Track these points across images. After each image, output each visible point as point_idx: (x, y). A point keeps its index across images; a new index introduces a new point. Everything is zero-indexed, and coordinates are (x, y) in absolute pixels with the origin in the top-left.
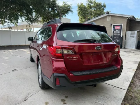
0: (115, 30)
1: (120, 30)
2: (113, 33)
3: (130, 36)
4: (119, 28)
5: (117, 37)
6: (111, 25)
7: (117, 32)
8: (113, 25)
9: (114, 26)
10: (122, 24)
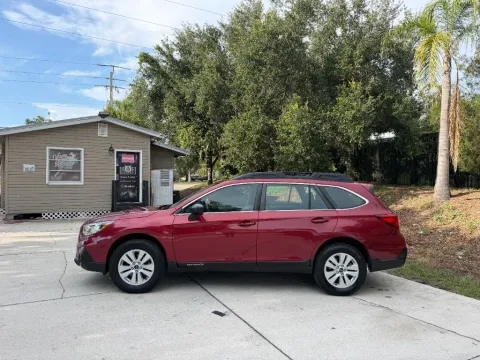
0: (121, 164)
1: (136, 165)
2: (118, 172)
3: (159, 181)
4: (131, 159)
5: (128, 184)
6: (111, 150)
7: (128, 169)
8: (116, 150)
9: (118, 153)
10: (141, 151)
